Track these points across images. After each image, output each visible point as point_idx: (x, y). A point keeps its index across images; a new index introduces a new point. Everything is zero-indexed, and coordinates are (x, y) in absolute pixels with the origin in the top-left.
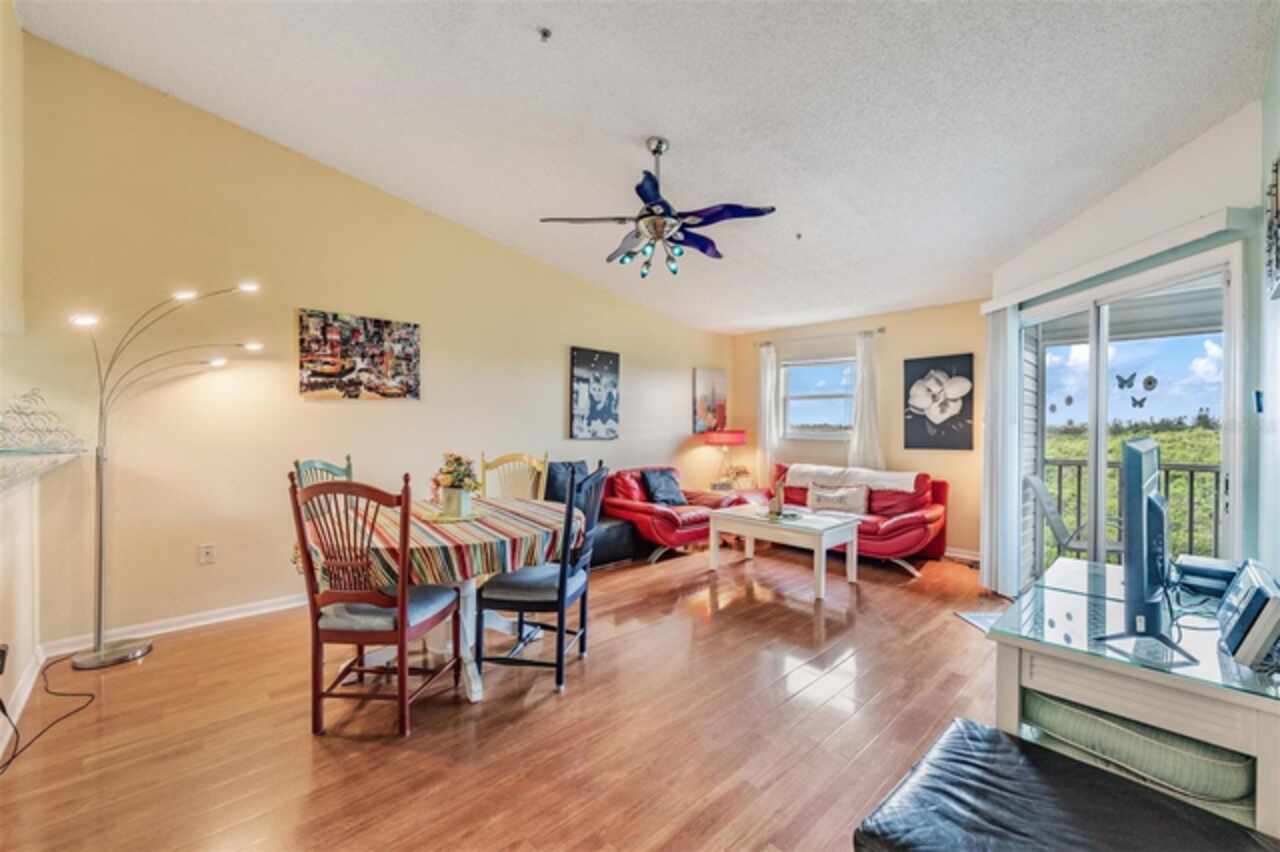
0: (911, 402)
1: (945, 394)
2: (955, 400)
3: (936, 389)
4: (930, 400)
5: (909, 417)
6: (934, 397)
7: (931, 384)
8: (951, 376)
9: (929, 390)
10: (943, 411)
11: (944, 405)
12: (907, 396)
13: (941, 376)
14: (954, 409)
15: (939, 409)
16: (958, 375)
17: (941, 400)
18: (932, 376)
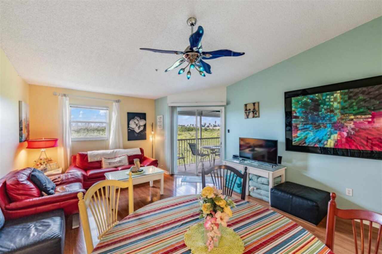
0: (130, 126)
1: (140, 124)
2: (142, 126)
3: (137, 122)
4: (135, 125)
5: (129, 131)
6: (137, 125)
7: (136, 121)
8: (141, 119)
9: (135, 123)
10: (139, 129)
11: (139, 127)
12: (128, 124)
13: (138, 119)
14: (142, 128)
15: (138, 128)
16: (143, 119)
17: (138, 126)
18: (136, 118)
